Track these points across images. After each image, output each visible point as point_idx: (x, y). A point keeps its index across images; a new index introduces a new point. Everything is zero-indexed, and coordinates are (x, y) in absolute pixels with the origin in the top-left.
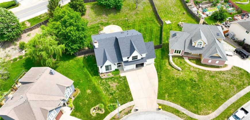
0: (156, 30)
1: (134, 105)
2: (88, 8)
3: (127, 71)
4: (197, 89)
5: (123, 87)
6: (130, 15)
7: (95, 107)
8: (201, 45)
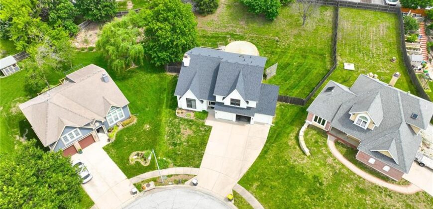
0: (317, 73)
1: (195, 176)
2: (224, 4)
3: (221, 120)
4: (315, 198)
5: (198, 141)
6: (285, 34)
7: (140, 152)
8: (366, 123)
